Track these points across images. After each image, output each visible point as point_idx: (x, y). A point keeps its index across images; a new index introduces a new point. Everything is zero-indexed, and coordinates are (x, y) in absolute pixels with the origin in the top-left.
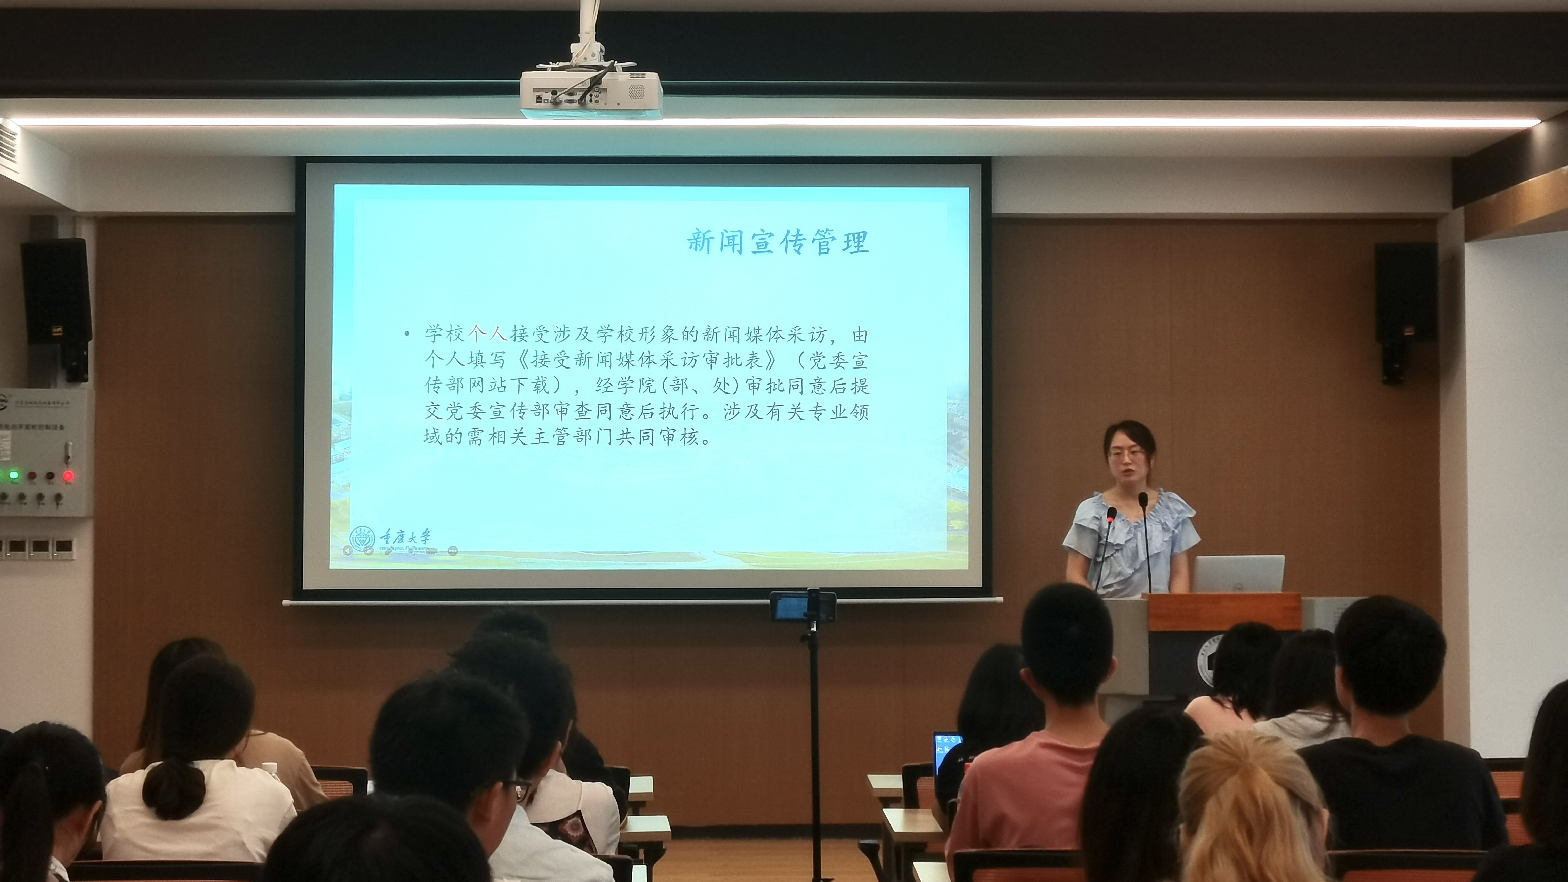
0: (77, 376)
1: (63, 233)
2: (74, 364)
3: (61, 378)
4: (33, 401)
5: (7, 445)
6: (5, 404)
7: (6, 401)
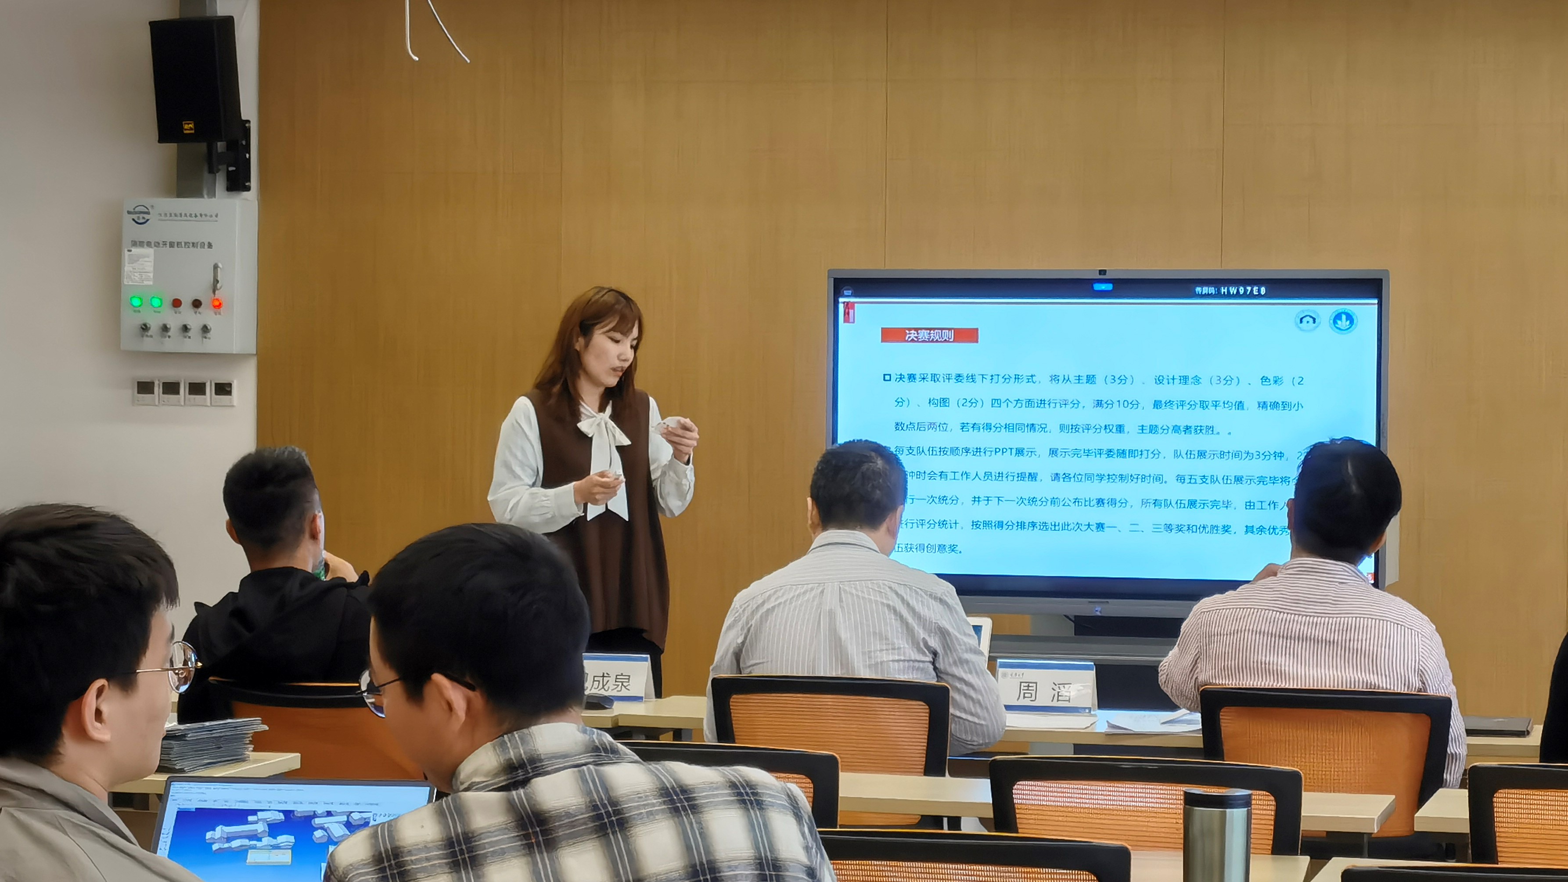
0: (234, 183)
2: (234, 169)
3: (220, 185)
4: (178, 213)
5: (149, 266)
6: (147, 217)
7: (148, 213)
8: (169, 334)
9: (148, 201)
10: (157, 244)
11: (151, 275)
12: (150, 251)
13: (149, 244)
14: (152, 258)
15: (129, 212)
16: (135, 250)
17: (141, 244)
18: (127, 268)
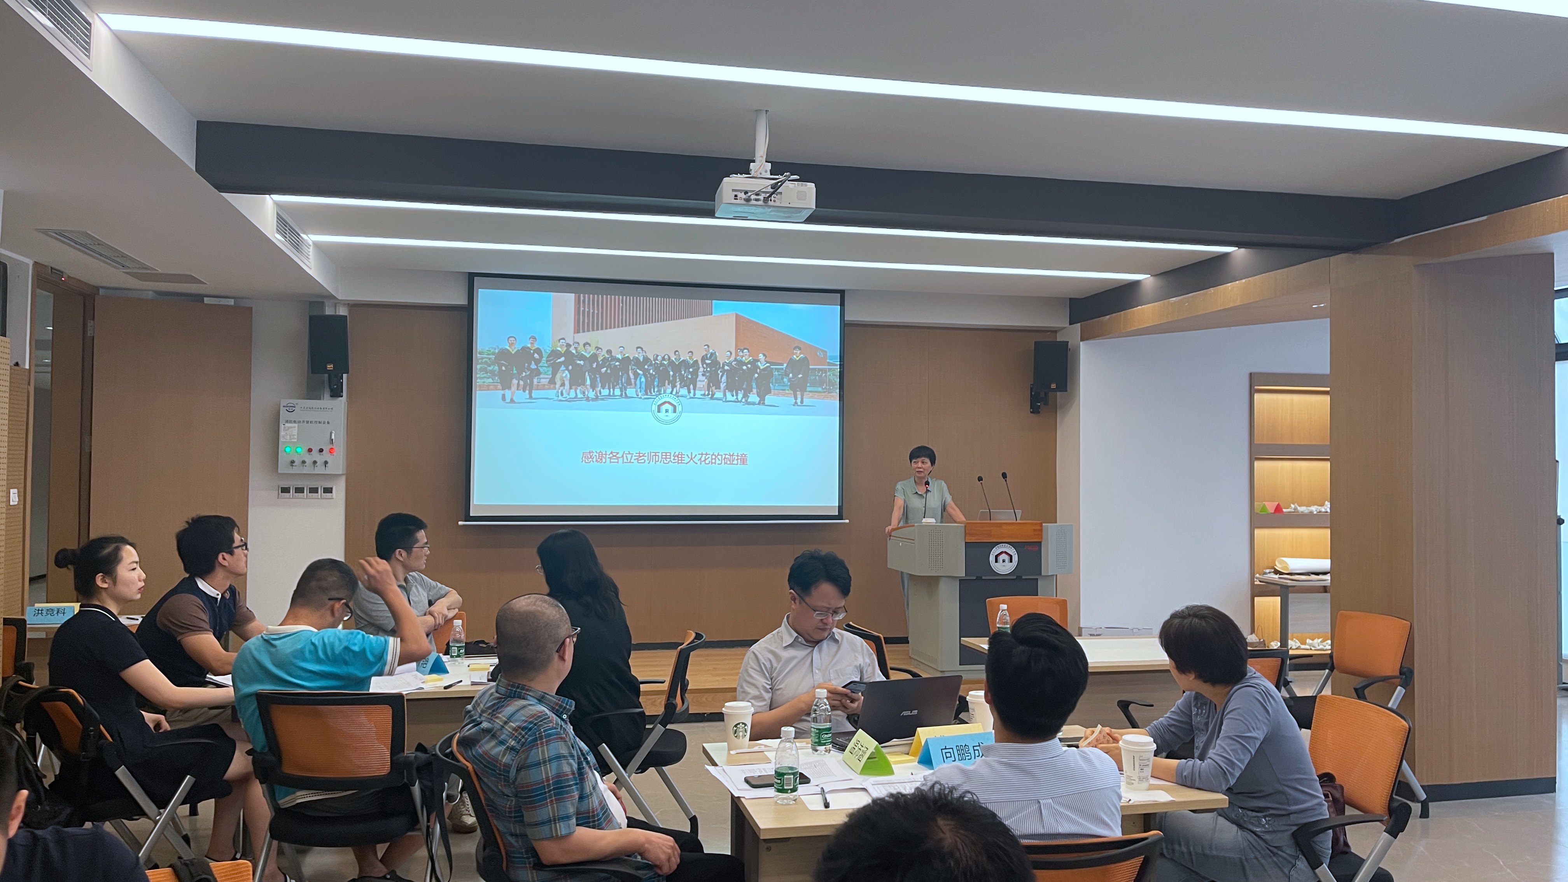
0: (336, 393)
1: (329, 311)
2: (335, 387)
3: (327, 395)
4: (311, 407)
5: (295, 432)
6: (294, 409)
7: (294, 407)
8: (306, 464)
9: (295, 401)
10: (299, 422)
11: (296, 437)
12: (296, 425)
13: (295, 422)
14: (297, 428)
15: (284, 406)
16: (287, 425)
17: (291, 422)
18: (282, 433)
